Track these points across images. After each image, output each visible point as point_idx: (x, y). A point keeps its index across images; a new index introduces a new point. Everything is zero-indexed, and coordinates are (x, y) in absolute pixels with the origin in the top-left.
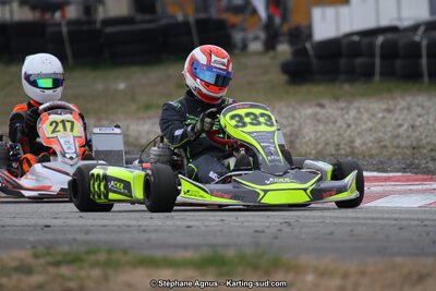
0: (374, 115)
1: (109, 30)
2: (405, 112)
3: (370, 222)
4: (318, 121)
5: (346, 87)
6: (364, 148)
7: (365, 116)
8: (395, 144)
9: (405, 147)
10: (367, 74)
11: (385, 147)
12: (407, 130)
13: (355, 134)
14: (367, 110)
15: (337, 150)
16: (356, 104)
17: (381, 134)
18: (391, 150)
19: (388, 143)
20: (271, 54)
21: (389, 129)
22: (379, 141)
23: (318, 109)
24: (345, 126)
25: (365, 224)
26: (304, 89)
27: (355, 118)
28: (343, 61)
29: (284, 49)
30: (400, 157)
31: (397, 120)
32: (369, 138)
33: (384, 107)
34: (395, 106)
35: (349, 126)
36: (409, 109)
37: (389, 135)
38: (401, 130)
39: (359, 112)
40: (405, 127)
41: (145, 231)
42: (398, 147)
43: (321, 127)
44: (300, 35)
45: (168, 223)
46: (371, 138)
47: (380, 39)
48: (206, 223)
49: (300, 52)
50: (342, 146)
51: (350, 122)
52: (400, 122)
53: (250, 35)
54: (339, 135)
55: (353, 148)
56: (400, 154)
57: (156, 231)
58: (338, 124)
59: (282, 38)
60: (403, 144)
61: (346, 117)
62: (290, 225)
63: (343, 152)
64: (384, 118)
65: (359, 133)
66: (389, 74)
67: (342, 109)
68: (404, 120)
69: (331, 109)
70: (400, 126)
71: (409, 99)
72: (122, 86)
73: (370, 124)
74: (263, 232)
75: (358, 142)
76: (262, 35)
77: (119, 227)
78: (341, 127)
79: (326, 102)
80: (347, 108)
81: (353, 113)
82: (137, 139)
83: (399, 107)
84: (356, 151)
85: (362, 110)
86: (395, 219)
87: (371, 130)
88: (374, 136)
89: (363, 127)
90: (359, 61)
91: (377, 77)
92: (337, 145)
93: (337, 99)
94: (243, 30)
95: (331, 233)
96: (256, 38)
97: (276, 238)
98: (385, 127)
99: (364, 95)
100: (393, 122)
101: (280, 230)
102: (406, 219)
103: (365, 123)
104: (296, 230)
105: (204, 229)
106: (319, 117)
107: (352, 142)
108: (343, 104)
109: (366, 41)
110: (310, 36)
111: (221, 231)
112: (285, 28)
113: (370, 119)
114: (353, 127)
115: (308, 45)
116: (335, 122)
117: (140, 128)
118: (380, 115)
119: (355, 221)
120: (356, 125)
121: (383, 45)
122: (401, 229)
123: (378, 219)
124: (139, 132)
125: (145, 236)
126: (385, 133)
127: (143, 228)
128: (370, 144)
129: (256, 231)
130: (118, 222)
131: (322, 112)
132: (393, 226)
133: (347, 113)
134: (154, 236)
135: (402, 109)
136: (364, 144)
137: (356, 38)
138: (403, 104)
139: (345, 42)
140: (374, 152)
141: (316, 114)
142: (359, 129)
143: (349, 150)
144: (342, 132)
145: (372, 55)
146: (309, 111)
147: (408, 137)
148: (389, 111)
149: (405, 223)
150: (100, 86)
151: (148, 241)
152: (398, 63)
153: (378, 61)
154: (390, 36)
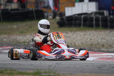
0: (81, 36)
1: (12, 12)
2: (89, 35)
3: (79, 64)
4: (66, 37)
5: (74, 28)
6: (78, 44)
7: (79, 36)
8: (86, 43)
9: (89, 44)
10: (79, 25)
11: (83, 44)
12: (89, 40)
13: (76, 41)
14: (79, 35)
15: (71, 45)
16: (76, 33)
17: (82, 41)
18: (85, 45)
19: (84, 43)
20: (54, 19)
21: (85, 39)
22: (82, 43)
23: (66, 34)
24: (73, 39)
25: (78, 64)
26: (63, 29)
27: (76, 37)
28: (73, 22)
29: (58, 18)
30: (87, 47)
31: (87, 37)
32: (79, 42)
33: (83, 34)
34: (86, 34)
35: (74, 39)
36: (90, 34)
37: (85, 41)
38: (88, 40)
39: (77, 35)
40: (89, 39)
41: (20, 65)
42: (87, 44)
43: (67, 39)
44: (62, 14)
45: (27, 63)
46: (80, 42)
47: (83, 16)
48: (36, 63)
49: (62, 19)
50: (72, 44)
51: (75, 37)
52: (88, 38)
53: (49, 14)
54: (72, 41)
55: (75, 44)
56: (87, 46)
57: (23, 65)
58: (72, 38)
59: (57, 15)
60: (88, 43)
61: (74, 36)
62: (58, 64)
63: (72, 45)
64: (83, 37)
65: (77, 41)
66: (85, 25)
67: (73, 34)
68: (89, 37)
69: (70, 34)
70: (88, 39)
71: (90, 32)
72: (15, 27)
73: (80, 38)
74: (51, 66)
75: (77, 43)
76: (52, 14)
77: (13, 64)
78: (72, 39)
79: (68, 32)
80: (74, 34)
81: (75, 35)
82: (19, 41)
83: (87, 34)
84: (76, 45)
85: (78, 34)
86: (86, 63)
87: (80, 40)
88: (81, 41)
89: (78, 39)
90: (77, 22)
91: (82, 26)
92: (71, 43)
93: (71, 31)
94: (47, 13)
95: (69, 67)
96: (51, 15)
97: (55, 67)
98: (84, 39)
99: (78, 31)
100: (86, 38)
101: (56, 66)
102: (88, 63)
103: (79, 38)
104: (60, 66)
105: (36, 65)
106: (66, 36)
107: (75, 43)
108: (73, 33)
109: (79, 16)
110: (65, 15)
111: (40, 65)
112: (58, 13)
113: (80, 37)
114: (75, 39)
115: (64, 17)
116: (71, 38)
117: (20, 38)
118: (82, 36)
119: (75, 64)
120: (76, 38)
121: (84, 18)
122: (87, 66)
123: (81, 63)
124: (19, 39)
125: (20, 66)
126: (83, 40)
127: (20, 64)
128: (80, 43)
129: (49, 66)
130: (13, 63)
131: (67, 35)
132: (85, 65)
133: (74, 35)
134: (22, 66)
135: (88, 35)
136: (78, 43)
137: (76, 16)
138: (88, 33)
139: (74, 17)
140: (81, 45)
141: (66, 35)
142: (77, 40)
143: (74, 45)
144: (72, 40)
145: (81, 20)
146: (64, 34)
147: (90, 42)
148: (85, 35)
149: (88, 64)
150: (9, 27)
151: (21, 68)
152: (87, 22)
153: (82, 22)
154: (86, 15)
